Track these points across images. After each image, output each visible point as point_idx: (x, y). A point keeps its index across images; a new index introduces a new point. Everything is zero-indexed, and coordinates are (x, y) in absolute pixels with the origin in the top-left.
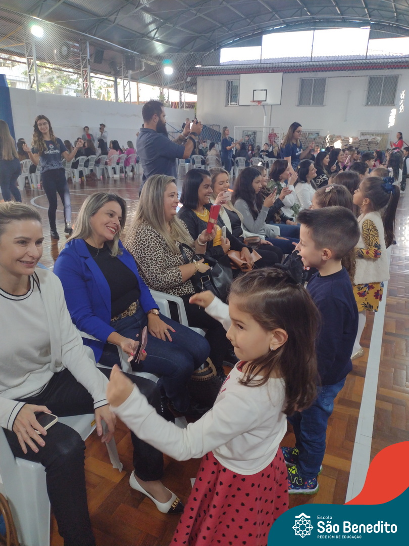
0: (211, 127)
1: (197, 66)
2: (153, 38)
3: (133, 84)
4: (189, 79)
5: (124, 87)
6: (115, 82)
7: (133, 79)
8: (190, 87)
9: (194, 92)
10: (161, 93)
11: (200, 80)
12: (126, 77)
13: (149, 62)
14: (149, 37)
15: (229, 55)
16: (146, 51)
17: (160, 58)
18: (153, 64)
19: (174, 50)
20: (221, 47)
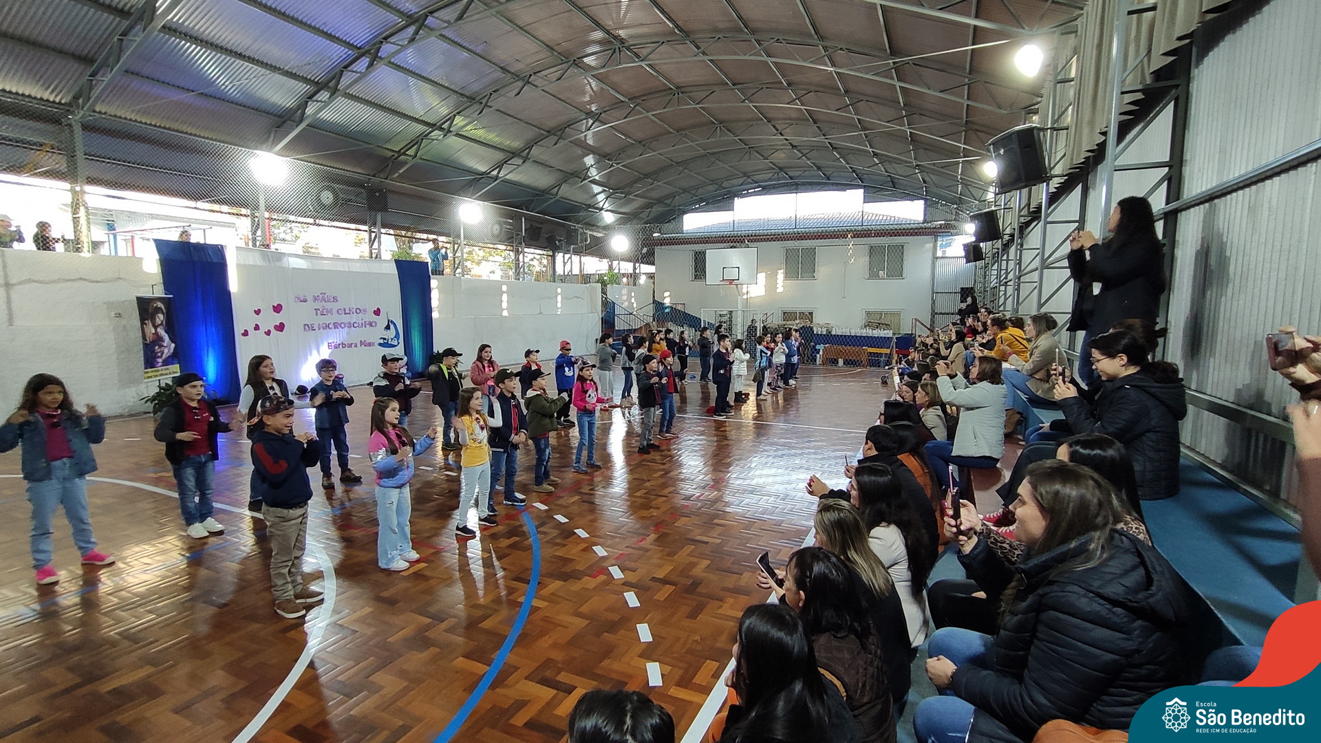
0: (674, 306)
1: (655, 235)
2: (602, 209)
3: (576, 258)
4: (645, 250)
5: (565, 264)
6: (553, 257)
7: (576, 252)
8: (648, 258)
9: (653, 264)
10: (611, 267)
11: (658, 250)
12: (568, 252)
13: (595, 234)
14: (597, 208)
15: (695, 222)
16: (592, 225)
17: (607, 228)
18: (599, 235)
19: (626, 219)
20: (685, 213)
